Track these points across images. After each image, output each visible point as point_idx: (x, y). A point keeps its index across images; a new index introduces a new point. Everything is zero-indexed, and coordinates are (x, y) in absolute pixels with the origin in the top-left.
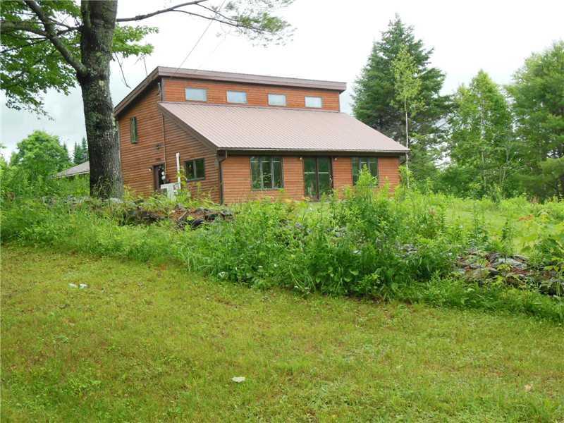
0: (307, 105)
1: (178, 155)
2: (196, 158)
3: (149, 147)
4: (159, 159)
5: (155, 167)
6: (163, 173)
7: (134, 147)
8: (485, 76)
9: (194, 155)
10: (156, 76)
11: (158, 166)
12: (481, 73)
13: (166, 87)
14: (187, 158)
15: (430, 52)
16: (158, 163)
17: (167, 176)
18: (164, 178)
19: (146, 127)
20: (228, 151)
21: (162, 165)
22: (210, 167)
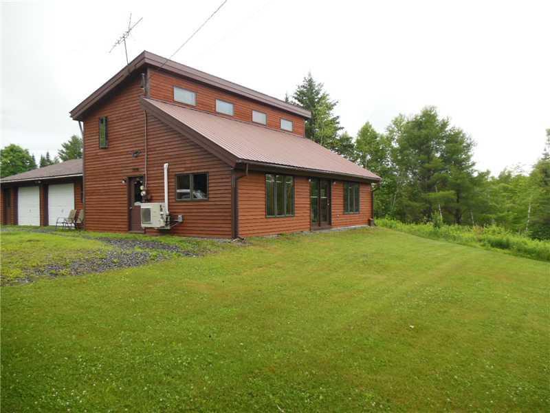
0: (282, 127)
1: (166, 165)
2: (196, 171)
3: (121, 154)
4: (137, 170)
5: (130, 179)
6: (142, 188)
7: (102, 153)
8: (370, 126)
9: (191, 166)
10: (142, 63)
11: (135, 178)
12: (367, 124)
13: (151, 80)
14: (180, 170)
15: (335, 104)
16: (137, 174)
17: (148, 192)
18: (143, 193)
19: (119, 128)
20: (250, 164)
21: (142, 177)
22: (218, 184)
